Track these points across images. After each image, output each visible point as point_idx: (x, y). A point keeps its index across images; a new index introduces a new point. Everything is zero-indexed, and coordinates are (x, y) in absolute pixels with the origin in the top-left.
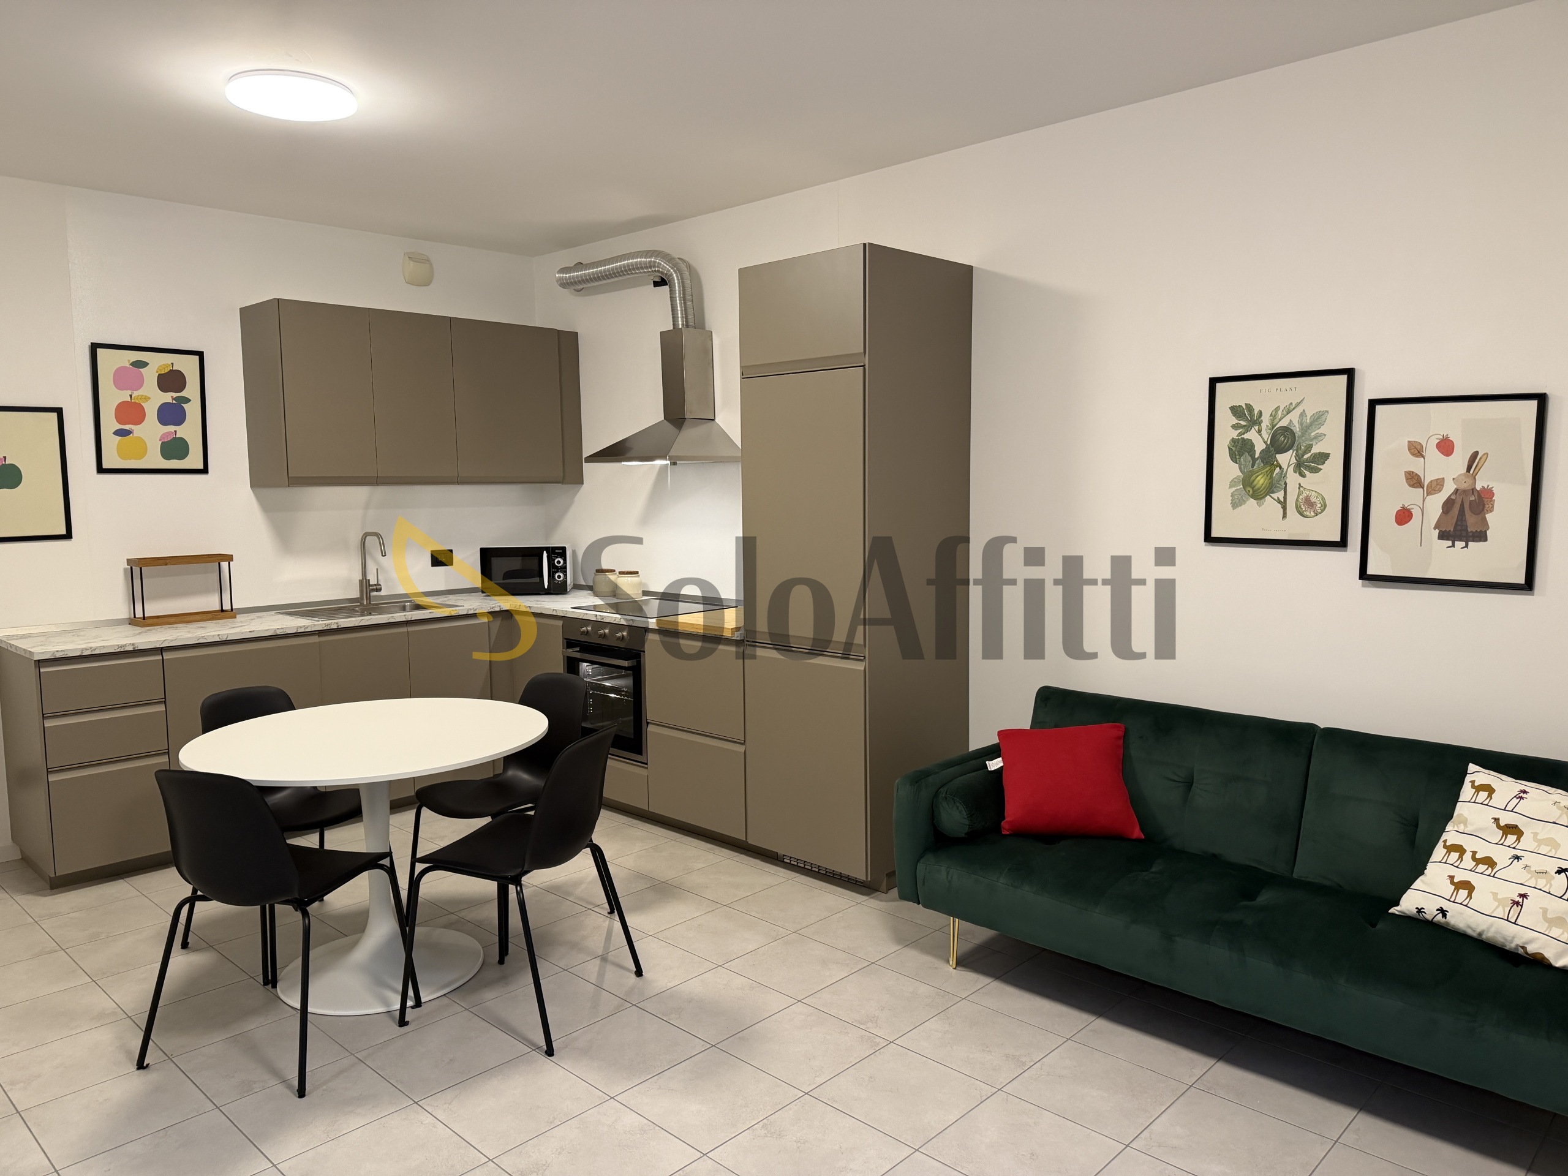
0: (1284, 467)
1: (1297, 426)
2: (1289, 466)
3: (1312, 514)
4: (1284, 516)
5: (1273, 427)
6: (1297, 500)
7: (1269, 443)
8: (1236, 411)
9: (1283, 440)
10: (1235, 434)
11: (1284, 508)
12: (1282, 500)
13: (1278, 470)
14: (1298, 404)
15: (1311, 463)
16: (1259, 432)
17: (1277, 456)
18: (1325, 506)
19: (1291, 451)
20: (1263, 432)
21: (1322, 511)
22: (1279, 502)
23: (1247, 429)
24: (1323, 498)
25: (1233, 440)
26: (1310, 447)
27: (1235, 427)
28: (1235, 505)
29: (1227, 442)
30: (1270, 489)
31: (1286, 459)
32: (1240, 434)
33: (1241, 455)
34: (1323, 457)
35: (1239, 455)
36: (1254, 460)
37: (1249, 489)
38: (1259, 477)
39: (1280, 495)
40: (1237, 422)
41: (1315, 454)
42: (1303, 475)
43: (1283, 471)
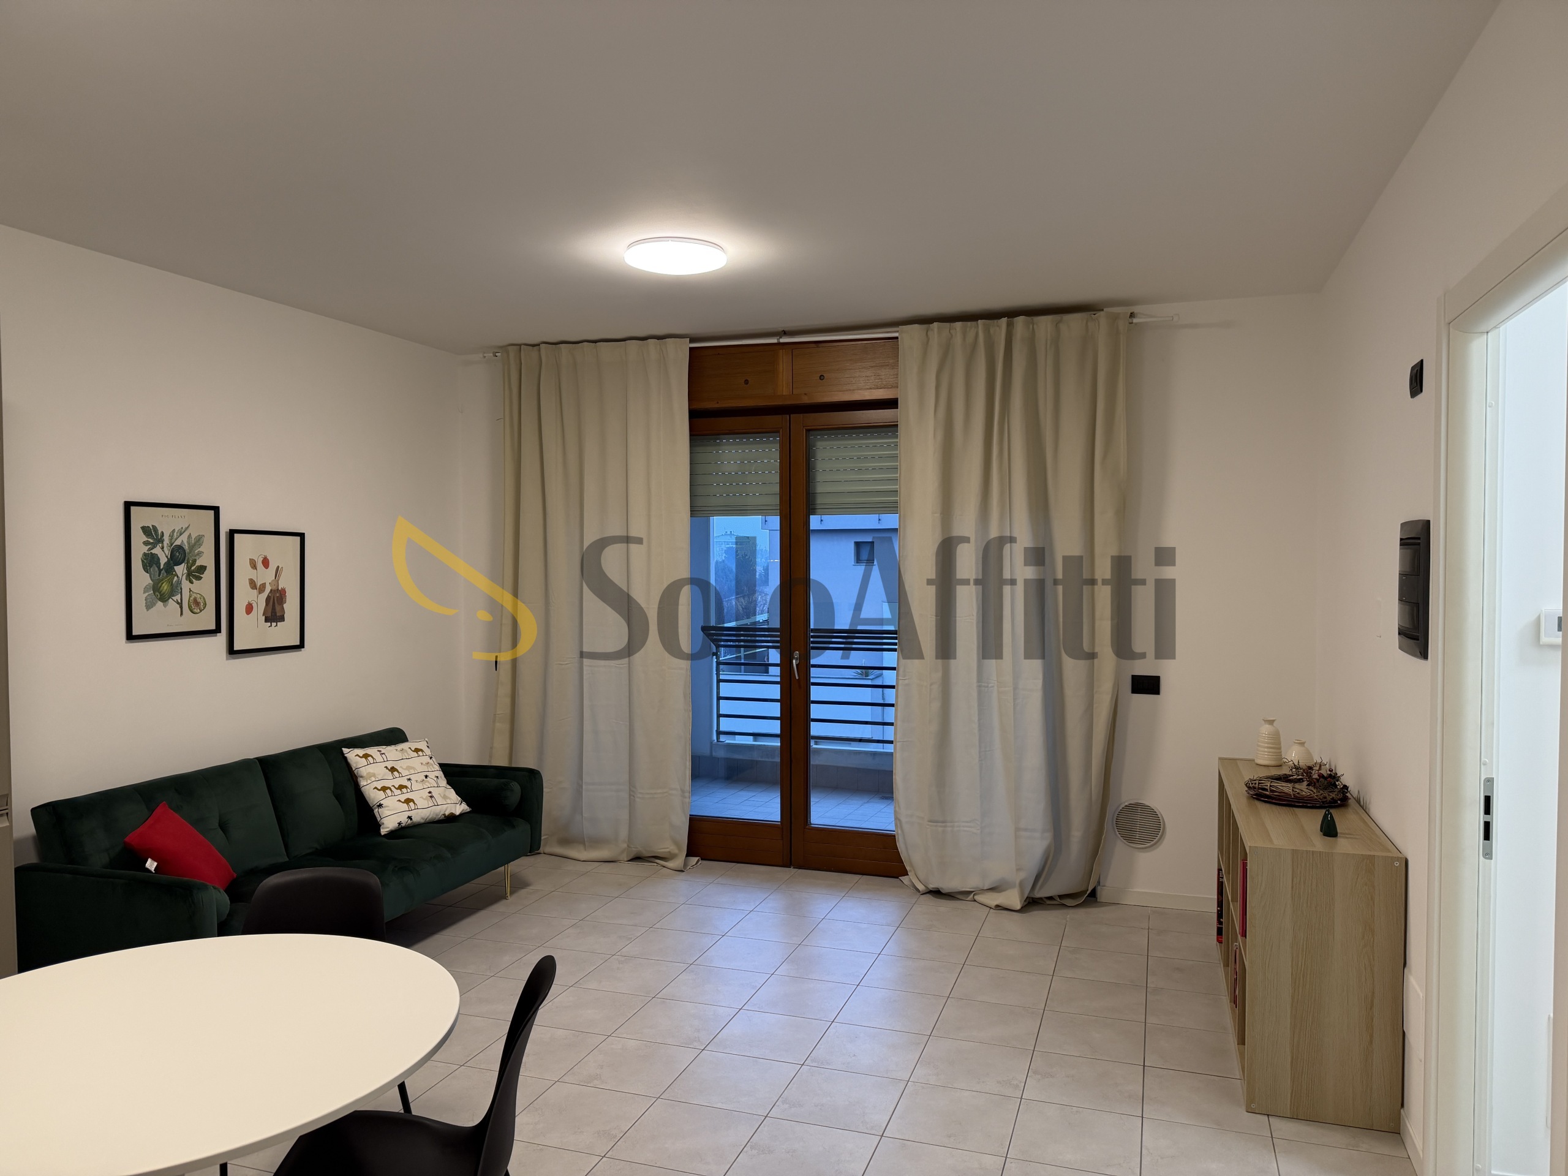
0: (180, 576)
1: (186, 544)
2: (183, 575)
3: (199, 611)
4: (182, 614)
5: (172, 545)
6: (189, 601)
7: (169, 557)
8: (146, 530)
9: (178, 555)
10: (145, 549)
11: (181, 607)
12: (180, 601)
13: (176, 578)
14: (187, 529)
15: (196, 573)
16: (162, 548)
17: (175, 567)
18: (206, 604)
19: (184, 564)
20: (165, 549)
21: (204, 608)
22: (178, 603)
23: (154, 546)
24: (204, 598)
25: (145, 554)
26: (195, 561)
27: (146, 543)
28: (149, 606)
29: (141, 556)
30: (172, 594)
31: (180, 570)
32: (150, 549)
33: (151, 567)
34: (202, 569)
35: (149, 566)
36: (160, 571)
37: (157, 593)
38: (164, 585)
39: (178, 597)
40: (147, 539)
41: (198, 566)
42: (191, 582)
43: (179, 579)
